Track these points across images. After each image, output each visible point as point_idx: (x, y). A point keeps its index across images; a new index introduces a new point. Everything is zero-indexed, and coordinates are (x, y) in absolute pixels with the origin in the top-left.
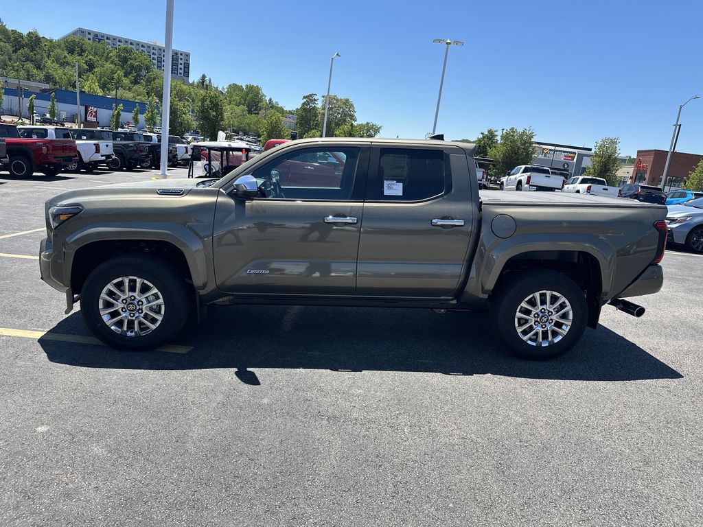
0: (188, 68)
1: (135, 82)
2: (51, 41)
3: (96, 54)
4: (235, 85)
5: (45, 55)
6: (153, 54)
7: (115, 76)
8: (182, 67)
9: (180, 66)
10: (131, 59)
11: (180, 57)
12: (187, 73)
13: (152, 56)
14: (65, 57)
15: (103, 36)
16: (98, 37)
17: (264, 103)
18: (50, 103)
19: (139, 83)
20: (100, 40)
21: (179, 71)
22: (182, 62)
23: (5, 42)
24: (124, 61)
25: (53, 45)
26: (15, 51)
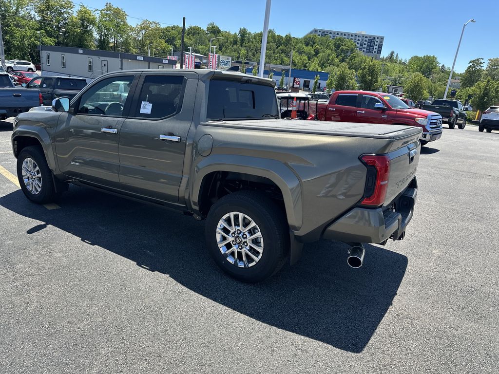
0: (381, 48)
1: (343, 61)
2: (297, 39)
3: (321, 44)
4: (416, 57)
5: (292, 48)
6: (358, 40)
7: (330, 58)
8: (377, 47)
9: (375, 47)
10: (342, 45)
11: (377, 40)
12: (379, 51)
13: (357, 42)
14: (303, 48)
15: (327, 32)
16: (324, 33)
17: (437, 69)
18: (281, 77)
19: (345, 61)
20: (325, 35)
21: (375, 50)
22: (377, 44)
23: (273, 43)
24: (338, 46)
25: (298, 41)
26: (277, 48)
